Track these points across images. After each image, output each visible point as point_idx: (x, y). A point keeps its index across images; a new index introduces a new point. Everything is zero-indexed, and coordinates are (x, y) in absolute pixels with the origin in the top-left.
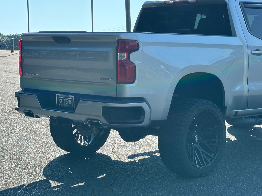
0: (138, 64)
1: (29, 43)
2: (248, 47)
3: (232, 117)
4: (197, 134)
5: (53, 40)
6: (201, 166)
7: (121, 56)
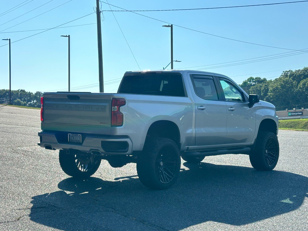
0: (125, 114)
1: (49, 99)
2: (195, 104)
3: (185, 151)
4: (162, 161)
5: (67, 98)
6: (163, 181)
7: (114, 109)
